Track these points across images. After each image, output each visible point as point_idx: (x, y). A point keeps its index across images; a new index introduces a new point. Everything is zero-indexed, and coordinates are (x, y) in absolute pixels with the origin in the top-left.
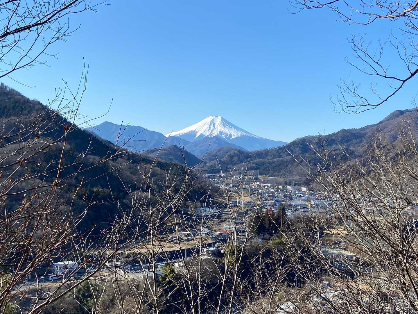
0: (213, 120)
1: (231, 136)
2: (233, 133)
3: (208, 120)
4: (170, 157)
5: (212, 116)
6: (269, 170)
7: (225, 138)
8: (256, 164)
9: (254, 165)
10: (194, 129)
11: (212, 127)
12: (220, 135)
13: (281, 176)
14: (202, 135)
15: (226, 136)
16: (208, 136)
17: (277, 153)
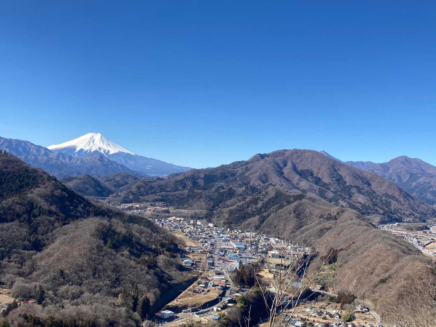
0: (93, 136)
1: (109, 151)
2: (110, 150)
3: (89, 136)
4: (86, 186)
5: (92, 132)
6: (175, 203)
7: (103, 153)
8: (162, 196)
9: (160, 197)
10: (74, 144)
11: (91, 143)
12: (99, 151)
13: (185, 209)
14: (82, 150)
15: (104, 152)
16: (88, 150)
17: (174, 186)
